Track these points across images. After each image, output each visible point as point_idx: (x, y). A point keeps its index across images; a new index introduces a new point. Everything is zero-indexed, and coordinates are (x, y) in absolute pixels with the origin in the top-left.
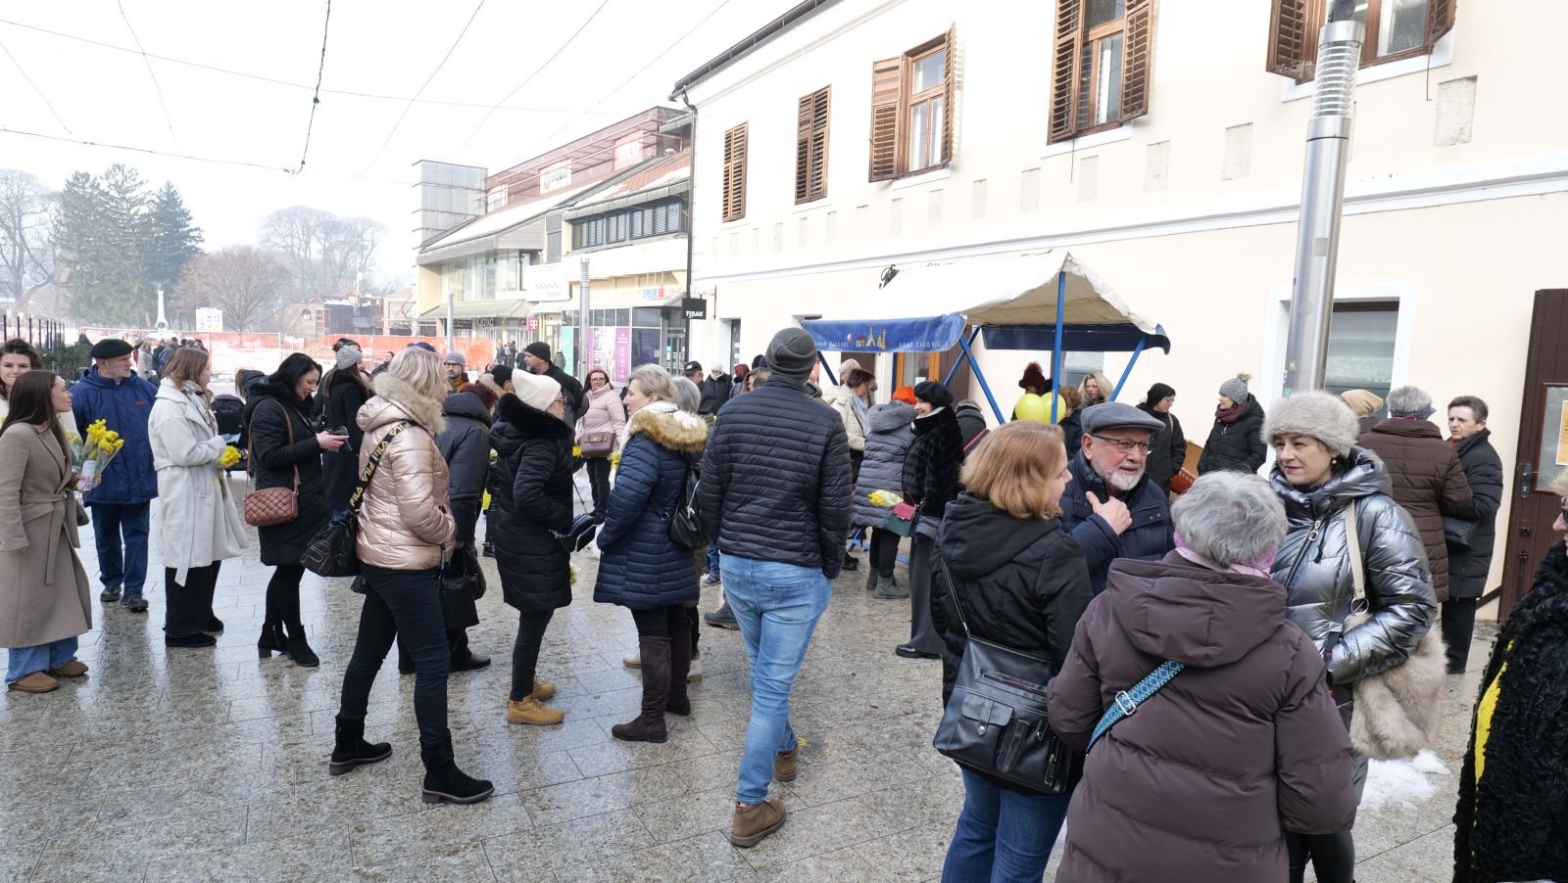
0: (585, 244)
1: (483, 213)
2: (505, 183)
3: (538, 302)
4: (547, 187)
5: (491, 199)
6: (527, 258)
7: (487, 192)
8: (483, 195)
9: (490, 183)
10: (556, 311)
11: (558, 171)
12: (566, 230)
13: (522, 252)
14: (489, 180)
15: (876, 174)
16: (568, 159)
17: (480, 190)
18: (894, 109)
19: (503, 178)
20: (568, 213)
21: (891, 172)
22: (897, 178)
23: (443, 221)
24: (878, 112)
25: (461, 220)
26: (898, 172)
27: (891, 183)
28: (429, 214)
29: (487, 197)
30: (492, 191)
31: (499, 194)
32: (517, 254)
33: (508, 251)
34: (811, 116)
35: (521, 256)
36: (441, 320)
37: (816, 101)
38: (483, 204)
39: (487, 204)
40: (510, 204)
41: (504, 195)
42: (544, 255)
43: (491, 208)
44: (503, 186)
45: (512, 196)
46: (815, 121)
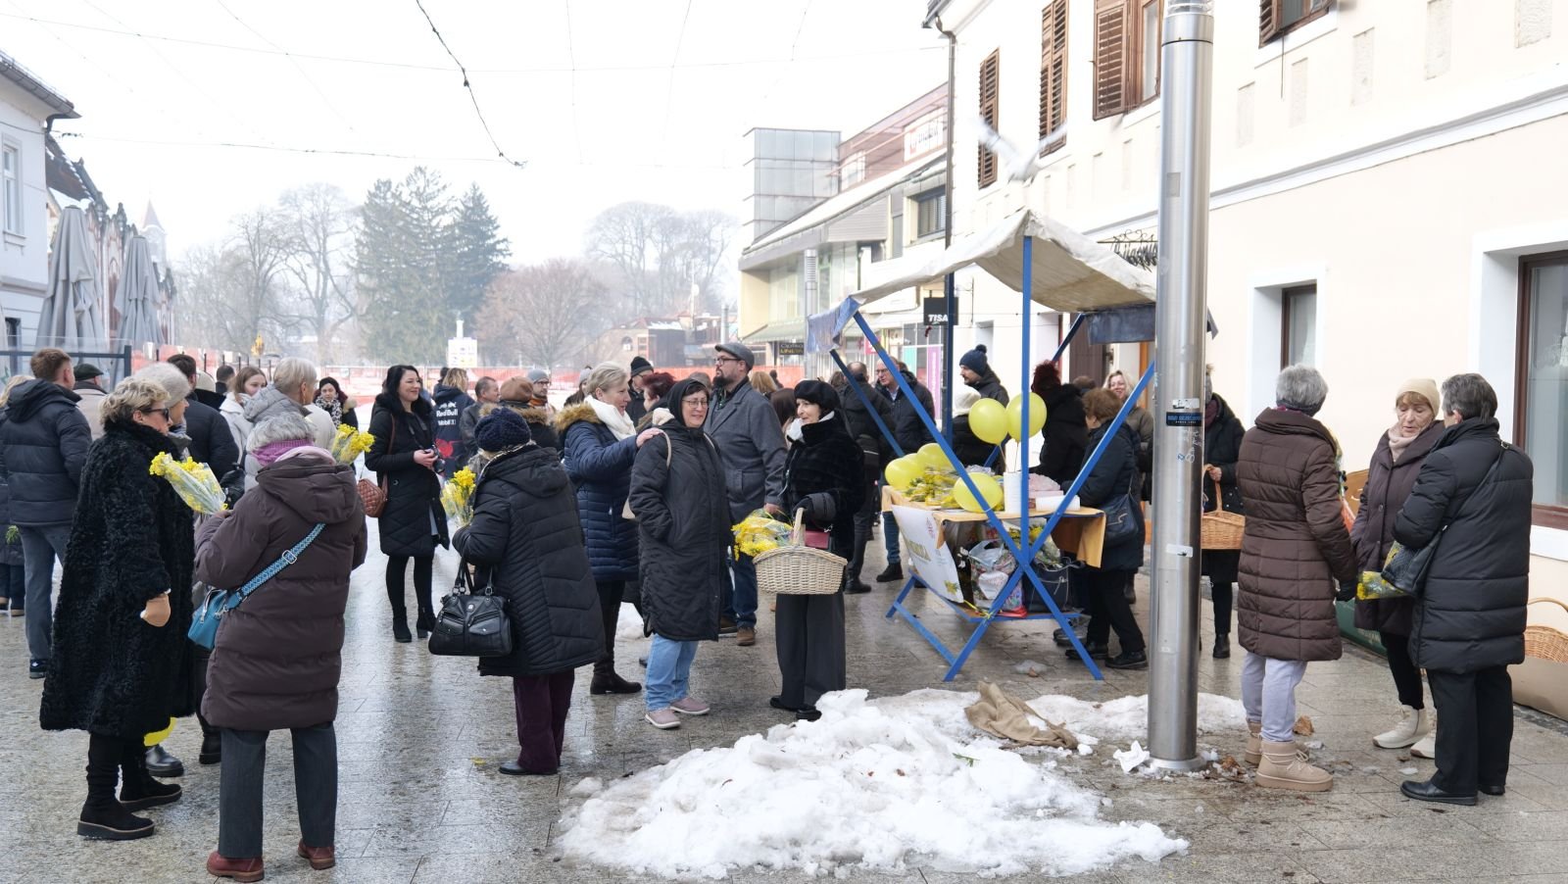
0: (934, 229)
1: (835, 190)
2: (862, 150)
3: (880, 314)
4: (912, 151)
5: (844, 174)
6: (867, 252)
7: (839, 163)
8: (835, 168)
9: (845, 149)
10: (898, 325)
11: (926, 126)
12: (910, 210)
13: (860, 245)
14: (843, 150)
15: (1101, 109)
16: (938, 108)
17: (831, 161)
18: (1120, 15)
19: (863, 142)
20: (912, 188)
21: (1118, 104)
22: (1126, 112)
23: (781, 208)
24: (1102, 21)
25: (807, 205)
26: (1127, 103)
27: (1121, 121)
28: (764, 201)
29: (839, 171)
30: (847, 162)
31: (855, 165)
32: (854, 248)
33: (844, 245)
34: (1050, 35)
35: (859, 251)
36: (771, 343)
37: (1057, 12)
38: (835, 180)
39: (840, 181)
40: (868, 178)
41: (861, 165)
42: (887, 248)
43: (844, 186)
44: (860, 154)
45: (871, 168)
46: (1056, 40)
